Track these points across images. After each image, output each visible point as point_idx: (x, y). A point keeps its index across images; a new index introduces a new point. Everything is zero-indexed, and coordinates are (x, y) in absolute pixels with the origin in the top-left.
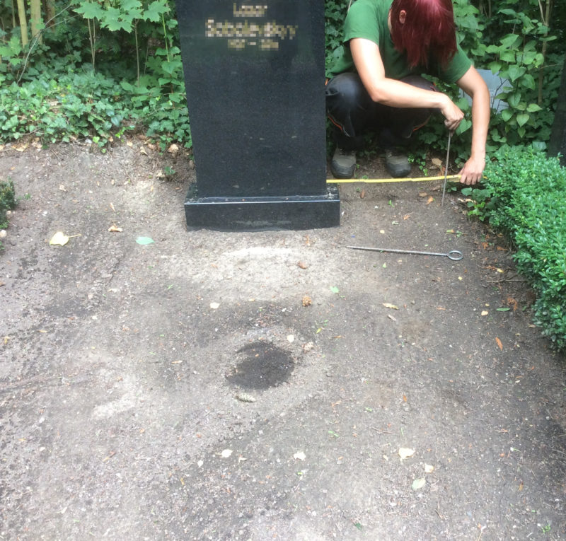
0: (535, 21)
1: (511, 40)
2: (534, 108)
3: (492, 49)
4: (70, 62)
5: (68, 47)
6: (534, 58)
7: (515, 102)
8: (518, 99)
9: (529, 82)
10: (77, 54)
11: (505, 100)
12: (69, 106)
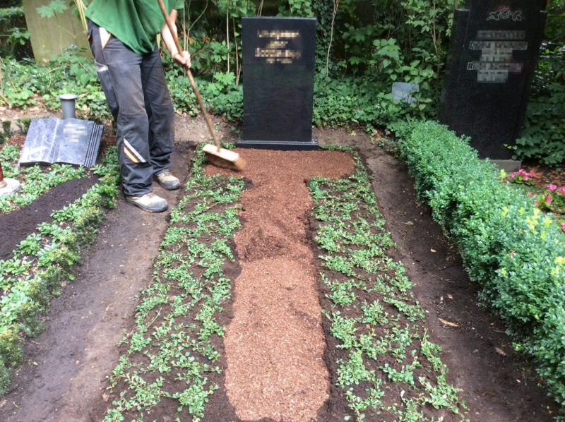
0: (432, 55)
1: (416, 63)
2: (429, 100)
3: (406, 68)
4: (172, 75)
5: (171, 67)
6: (428, 73)
7: (418, 97)
8: (420, 96)
9: (426, 85)
10: (176, 72)
11: (413, 96)
12: (177, 95)
